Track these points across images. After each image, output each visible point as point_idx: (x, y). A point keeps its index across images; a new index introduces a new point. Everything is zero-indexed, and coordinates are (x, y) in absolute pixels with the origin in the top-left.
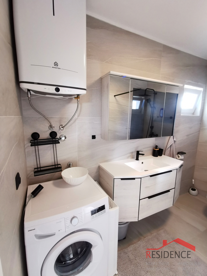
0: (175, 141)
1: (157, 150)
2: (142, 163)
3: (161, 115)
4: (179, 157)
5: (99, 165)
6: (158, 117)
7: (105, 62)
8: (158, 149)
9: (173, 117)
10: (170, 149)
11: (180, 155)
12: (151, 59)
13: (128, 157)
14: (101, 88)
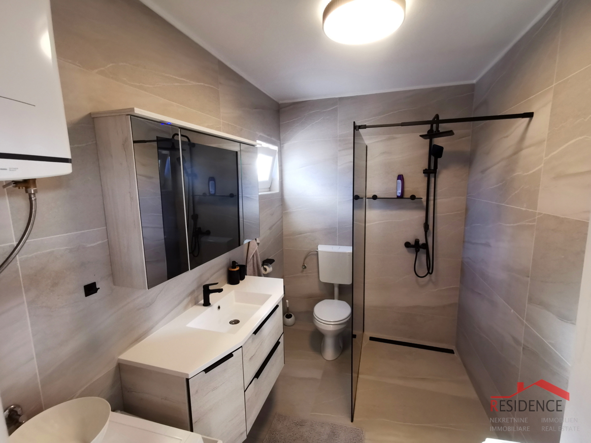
0: (258, 244)
1: (237, 271)
2: (219, 307)
3: (210, 190)
4: (265, 270)
5: (119, 359)
6: (204, 194)
7: (96, 71)
8: (237, 269)
9: (235, 193)
10: (253, 259)
11: (267, 265)
12: (202, 84)
13: (186, 308)
14: (96, 143)
